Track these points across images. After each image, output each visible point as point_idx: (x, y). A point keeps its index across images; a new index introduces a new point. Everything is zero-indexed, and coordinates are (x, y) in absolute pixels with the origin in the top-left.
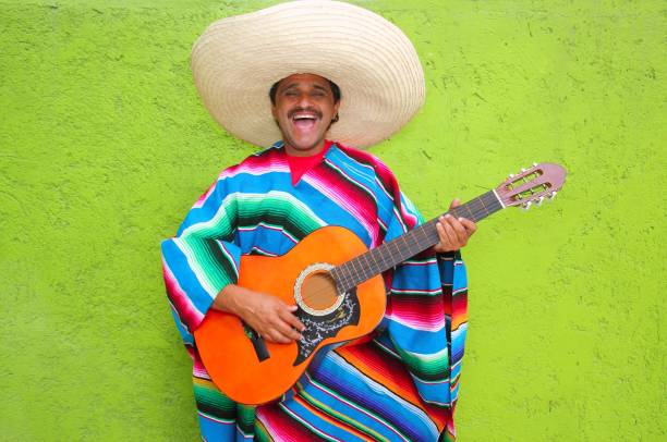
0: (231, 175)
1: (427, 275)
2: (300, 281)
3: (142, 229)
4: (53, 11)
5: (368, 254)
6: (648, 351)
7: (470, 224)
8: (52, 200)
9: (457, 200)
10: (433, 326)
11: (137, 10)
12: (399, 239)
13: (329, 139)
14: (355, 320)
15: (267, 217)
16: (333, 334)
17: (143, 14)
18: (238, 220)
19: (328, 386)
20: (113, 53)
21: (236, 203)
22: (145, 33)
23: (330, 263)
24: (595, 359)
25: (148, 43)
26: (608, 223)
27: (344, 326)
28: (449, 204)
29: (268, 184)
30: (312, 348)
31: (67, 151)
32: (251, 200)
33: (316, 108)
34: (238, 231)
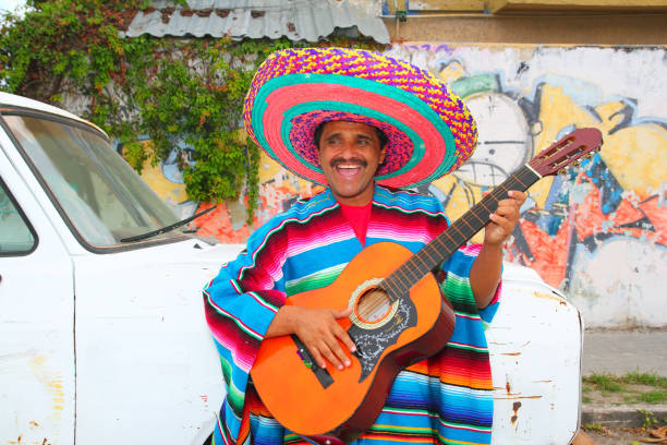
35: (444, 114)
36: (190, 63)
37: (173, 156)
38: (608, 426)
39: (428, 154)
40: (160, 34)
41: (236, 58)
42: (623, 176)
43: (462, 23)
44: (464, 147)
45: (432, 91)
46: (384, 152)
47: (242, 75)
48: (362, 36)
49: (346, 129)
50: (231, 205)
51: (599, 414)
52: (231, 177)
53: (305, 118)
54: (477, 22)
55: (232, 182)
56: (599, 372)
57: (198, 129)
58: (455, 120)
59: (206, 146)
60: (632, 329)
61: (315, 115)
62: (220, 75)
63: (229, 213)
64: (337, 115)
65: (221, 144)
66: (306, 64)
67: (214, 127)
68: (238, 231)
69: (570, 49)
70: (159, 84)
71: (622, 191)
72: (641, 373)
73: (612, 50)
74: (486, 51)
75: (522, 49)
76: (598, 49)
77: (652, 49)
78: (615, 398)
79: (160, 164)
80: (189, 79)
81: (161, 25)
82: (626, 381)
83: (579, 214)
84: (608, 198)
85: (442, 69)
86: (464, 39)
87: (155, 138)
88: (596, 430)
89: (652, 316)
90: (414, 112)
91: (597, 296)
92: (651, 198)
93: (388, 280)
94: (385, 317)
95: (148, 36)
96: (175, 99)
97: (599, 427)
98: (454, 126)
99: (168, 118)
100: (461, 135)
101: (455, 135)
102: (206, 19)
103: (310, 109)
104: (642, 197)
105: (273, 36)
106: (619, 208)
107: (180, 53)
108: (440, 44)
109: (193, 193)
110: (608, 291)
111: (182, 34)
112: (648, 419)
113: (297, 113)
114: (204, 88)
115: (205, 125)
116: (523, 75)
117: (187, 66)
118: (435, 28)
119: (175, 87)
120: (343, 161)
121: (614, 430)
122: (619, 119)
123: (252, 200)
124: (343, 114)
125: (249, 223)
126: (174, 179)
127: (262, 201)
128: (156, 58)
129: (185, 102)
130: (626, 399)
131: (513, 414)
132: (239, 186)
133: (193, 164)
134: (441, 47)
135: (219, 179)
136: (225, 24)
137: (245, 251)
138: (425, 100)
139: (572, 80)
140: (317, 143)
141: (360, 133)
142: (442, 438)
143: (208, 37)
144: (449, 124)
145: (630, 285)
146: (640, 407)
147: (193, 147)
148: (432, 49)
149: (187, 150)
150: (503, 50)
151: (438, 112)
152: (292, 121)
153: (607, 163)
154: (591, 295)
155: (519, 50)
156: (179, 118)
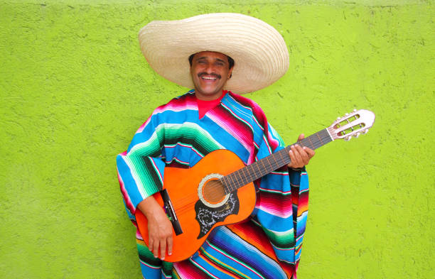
0: (160, 112)
1: (282, 182)
2: (201, 185)
3: (100, 144)
4: (43, 7)
5: (244, 169)
6: (422, 218)
7: (311, 151)
8: (43, 126)
9: (303, 135)
10: (284, 215)
11: (96, 6)
12: (265, 160)
13: (224, 89)
14: (236, 211)
15: (182, 139)
16: (222, 219)
17: (100, 8)
18: (165, 140)
19: (219, 247)
20: (81, 33)
21: (164, 130)
22: (101, 20)
23: (220, 174)
24: (388, 223)
25: (103, 26)
26: (395, 137)
27: (229, 215)
28: (298, 136)
29: (184, 117)
30: (209, 228)
31: (53, 95)
32: (173, 128)
33: (217, 73)
34: (164, 147)
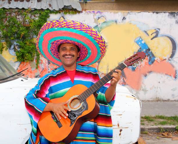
35: (97, 40)
36: (18, 17)
37: (12, 47)
38: (150, 132)
39: (92, 54)
40: (8, 8)
41: (32, 15)
42: (155, 53)
43: (105, 3)
44: (103, 51)
45: (93, 33)
46: (79, 53)
47: (34, 21)
48: (73, 8)
49: (68, 46)
50: (31, 62)
51: (147, 128)
52: (31, 54)
53: (55, 42)
54: (109, 3)
55: (31, 55)
56: (147, 115)
57: (20, 38)
58: (100, 42)
59: (23, 44)
60: (158, 101)
61: (58, 41)
62: (27, 21)
63: (30, 65)
64: (65, 41)
65: (28, 43)
66: (56, 25)
67: (26, 38)
68: (33, 71)
69: (139, 13)
70: (8, 24)
71: (155, 57)
72: (160, 115)
73: (152, 13)
74: (112, 13)
75: (124, 13)
76: (148, 13)
77: (165, 13)
78: (152, 123)
79: (8, 50)
80: (17, 22)
81: (8, 5)
82: (155, 118)
83: (141, 65)
84: (151, 60)
85: (98, 19)
86: (105, 9)
87: (7, 41)
88: (146, 133)
89: (164, 97)
90: (88, 39)
91: (147, 91)
92: (164, 60)
93: (80, 96)
94: (79, 107)
95: (4, 8)
96: (13, 29)
97: (147, 133)
98: (100, 44)
99: (11, 35)
100: (102, 47)
101: (100, 47)
102: (22, 2)
103: (57, 40)
104: (161, 60)
105: (44, 8)
106: (154, 63)
107: (14, 14)
108: (98, 11)
109: (19, 59)
110: (150, 89)
111: (15, 8)
112: (162, 130)
113: (53, 41)
114: (22, 25)
115: (23, 37)
116: (124, 21)
117: (17, 18)
118: (96, 5)
119: (13, 25)
120: (66, 55)
121: (151, 133)
122: (154, 35)
123: (38, 61)
124: (67, 40)
125: (37, 68)
126: (13, 54)
127: (41, 61)
128: (7, 15)
129: (16, 30)
130: (155, 124)
131: (120, 133)
132: (34, 56)
133: (19, 49)
134: (98, 12)
135: (27, 54)
136: (29, 4)
137: (37, 85)
138: (91, 36)
139: (140, 22)
140: (59, 51)
141: (72, 47)
142: (98, 142)
143: (23, 9)
144: (98, 44)
145: (157, 87)
146: (159, 126)
147: (19, 44)
148: (95, 13)
149: (17, 45)
150: (118, 13)
151: (95, 40)
152: (51, 44)
153: (150, 48)
154: (145, 90)
155: (123, 13)
156: (14, 35)
